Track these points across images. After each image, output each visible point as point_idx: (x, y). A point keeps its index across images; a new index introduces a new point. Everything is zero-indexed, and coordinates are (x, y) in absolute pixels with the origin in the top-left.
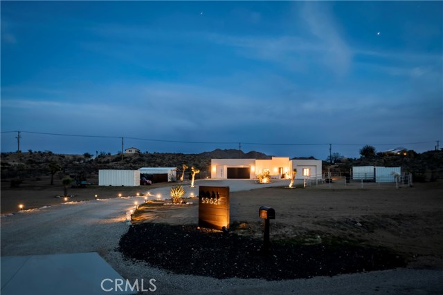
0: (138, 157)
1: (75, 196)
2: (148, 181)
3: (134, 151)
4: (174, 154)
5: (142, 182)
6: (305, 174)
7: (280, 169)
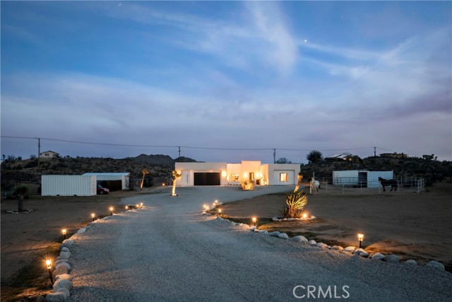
0: (57, 162)
1: (35, 210)
2: (105, 189)
3: (51, 156)
4: (102, 158)
5: (99, 191)
6: (282, 179)
7: (250, 174)
